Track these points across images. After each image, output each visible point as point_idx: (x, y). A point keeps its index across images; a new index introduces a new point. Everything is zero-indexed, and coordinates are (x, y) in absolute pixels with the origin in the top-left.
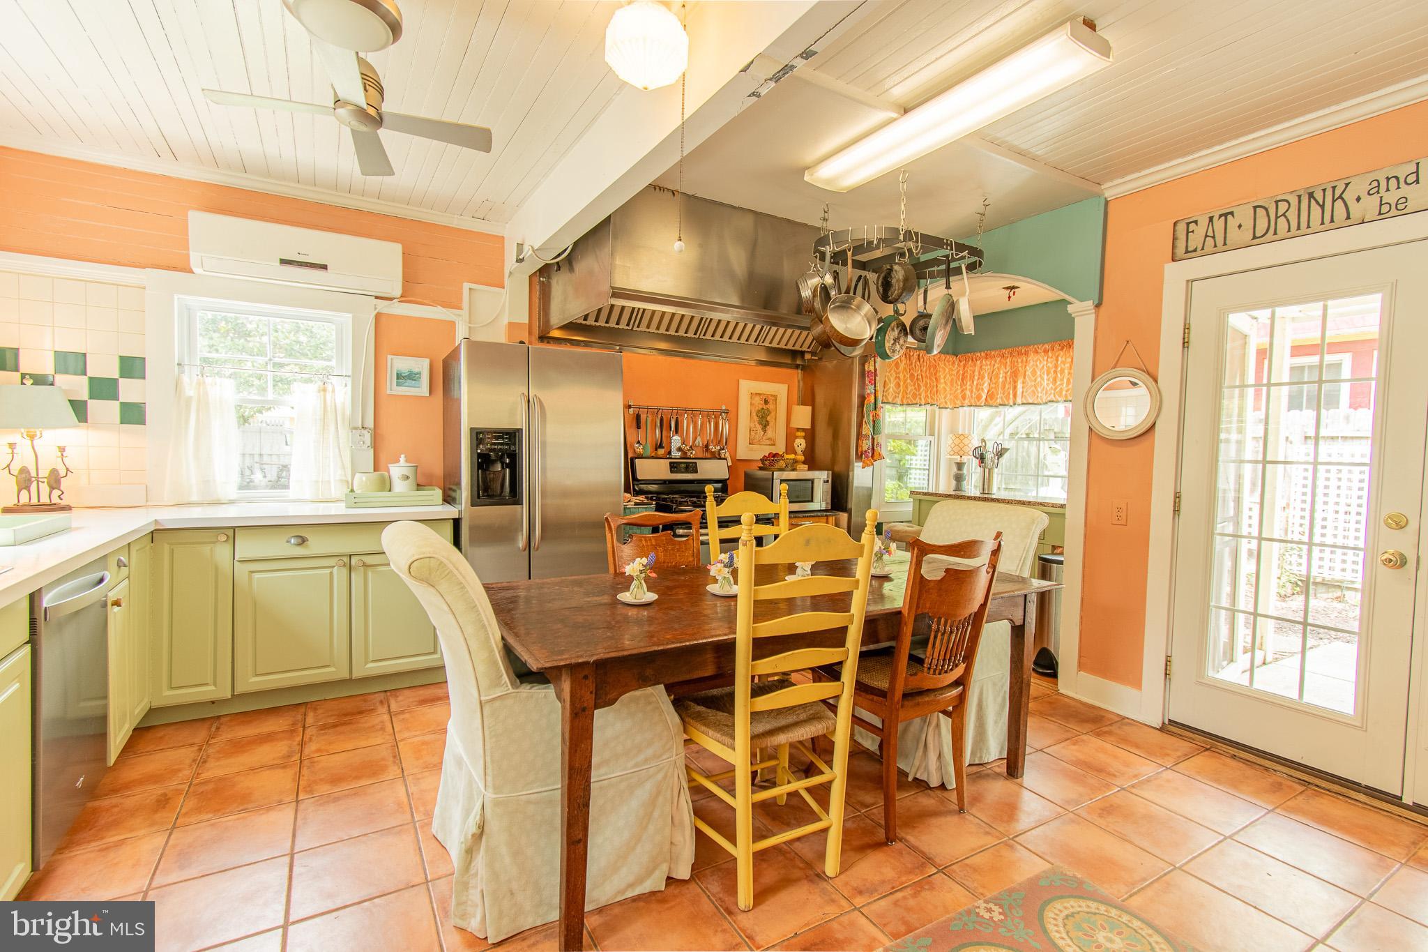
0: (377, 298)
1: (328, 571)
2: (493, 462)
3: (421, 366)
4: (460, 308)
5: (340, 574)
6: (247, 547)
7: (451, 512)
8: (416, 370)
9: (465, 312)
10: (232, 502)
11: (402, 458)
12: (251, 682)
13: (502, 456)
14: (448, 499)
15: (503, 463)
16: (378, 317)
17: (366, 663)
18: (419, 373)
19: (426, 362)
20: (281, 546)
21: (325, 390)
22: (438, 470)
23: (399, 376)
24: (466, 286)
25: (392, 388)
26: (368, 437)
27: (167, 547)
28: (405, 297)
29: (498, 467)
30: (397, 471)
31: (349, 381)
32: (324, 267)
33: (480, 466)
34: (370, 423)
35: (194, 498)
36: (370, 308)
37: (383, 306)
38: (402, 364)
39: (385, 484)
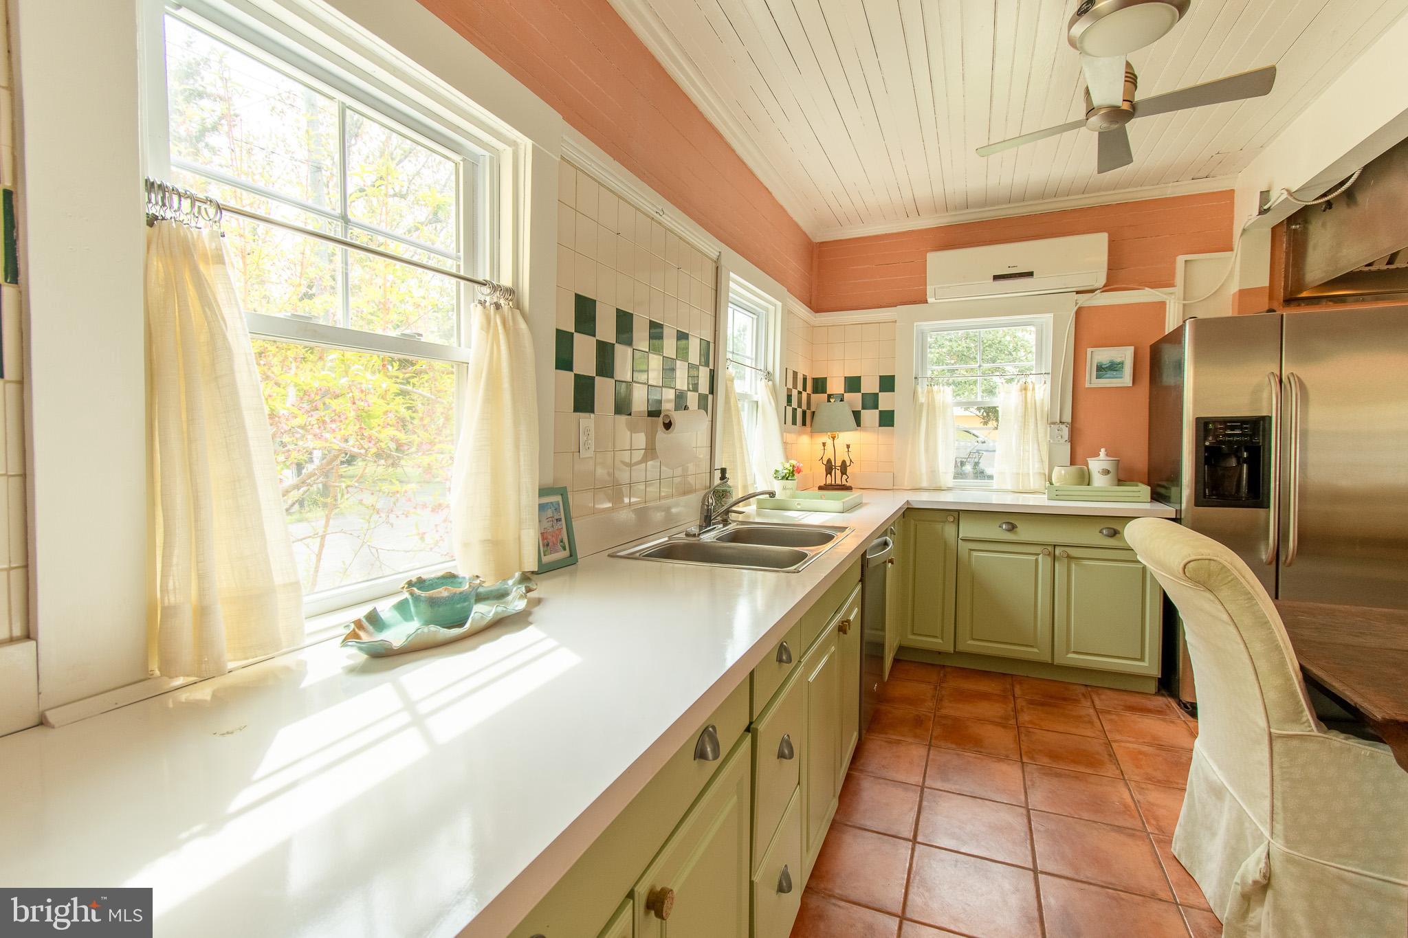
0: (1078, 292)
1: (1034, 558)
2: (1227, 456)
3: (1125, 355)
4: (1172, 285)
5: (1044, 562)
6: (969, 529)
8: (1119, 360)
9: (1179, 289)
10: (949, 489)
11: (1103, 452)
12: (969, 644)
13: (1238, 450)
14: (1160, 498)
15: (1239, 458)
16: (1078, 313)
17: (1068, 652)
18: (1122, 363)
19: (1132, 348)
20: (995, 531)
21: (1025, 389)
23: (1099, 369)
24: (1181, 259)
25: (1091, 381)
26: (1066, 431)
27: (912, 522)
28: (1109, 286)
29: (1233, 462)
30: (1097, 465)
31: (1048, 378)
32: (1030, 274)
33: (1207, 461)
34: (1068, 417)
35: (925, 484)
36: (1071, 304)
37: (1084, 300)
38: (1104, 355)
39: (1085, 478)
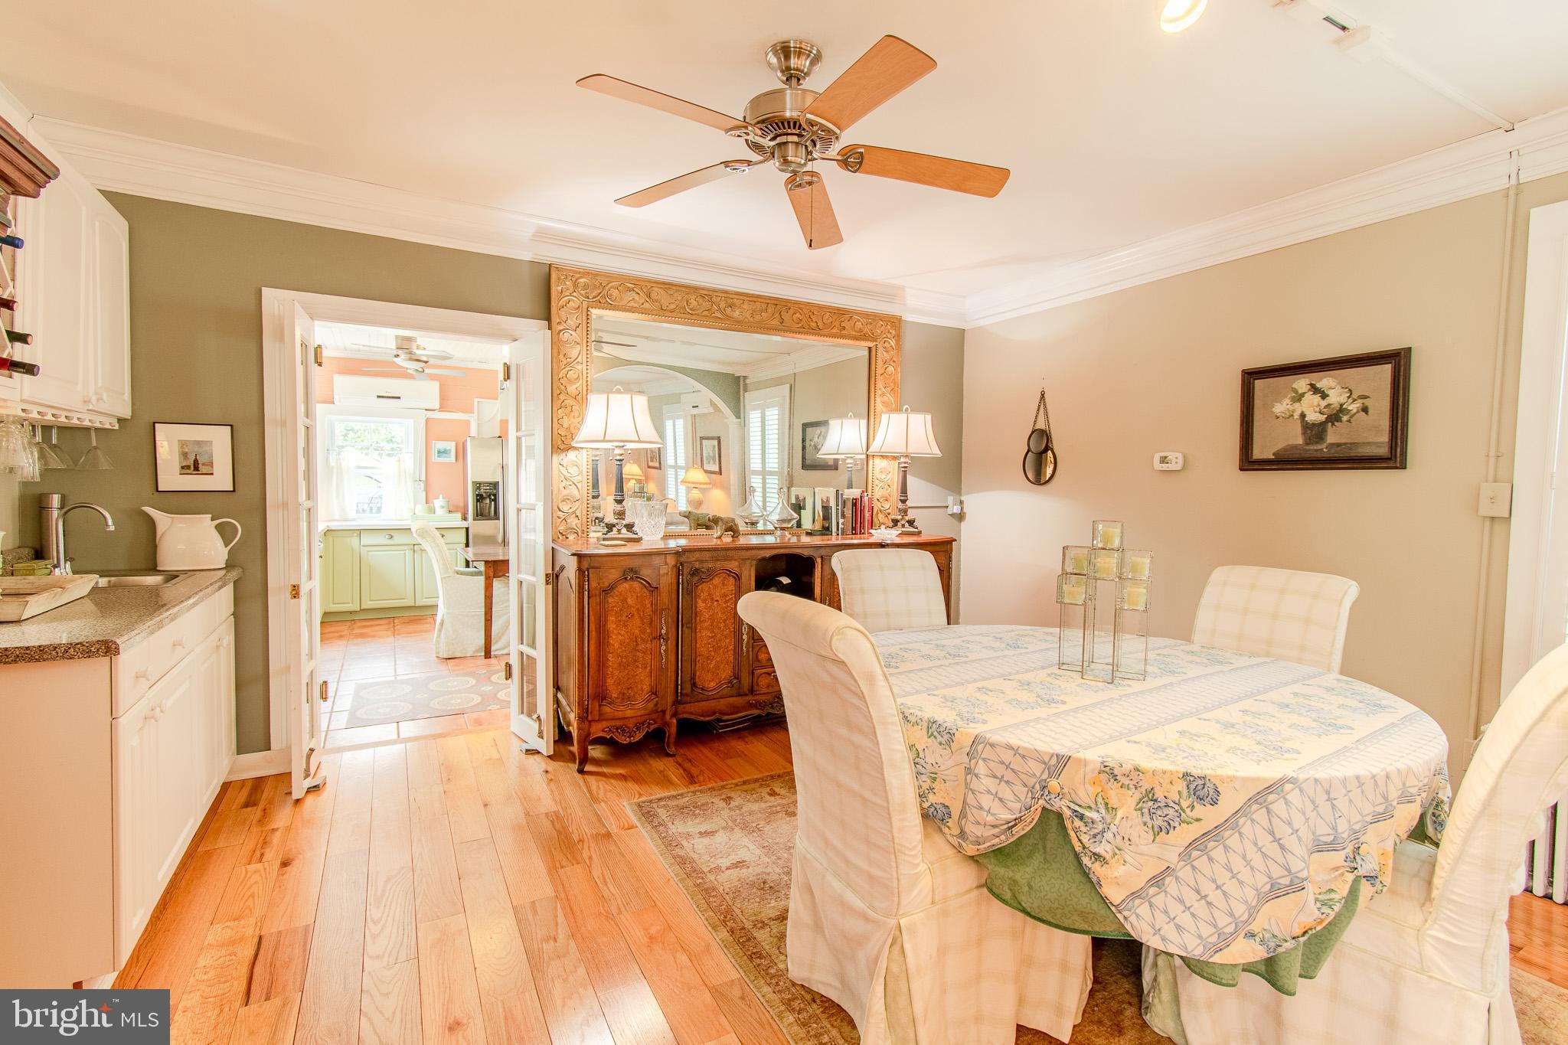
0: (426, 410)
1: (403, 552)
2: (485, 498)
3: (451, 446)
4: (473, 412)
5: (409, 554)
6: (366, 539)
7: (465, 524)
8: (448, 448)
9: (476, 414)
10: (354, 520)
11: (441, 497)
12: (368, 604)
13: (490, 495)
14: (465, 519)
15: (490, 499)
16: (427, 420)
17: (422, 599)
18: (450, 450)
19: (454, 443)
20: (382, 539)
21: (399, 461)
22: (461, 504)
23: (439, 452)
24: (476, 400)
25: (435, 458)
26: (422, 485)
27: (331, 539)
28: (442, 408)
29: (488, 501)
30: (439, 503)
31: (412, 455)
32: (399, 398)
33: (478, 501)
34: (424, 478)
35: (337, 517)
36: (423, 416)
37: (430, 414)
38: (440, 445)
39: (432, 511)
